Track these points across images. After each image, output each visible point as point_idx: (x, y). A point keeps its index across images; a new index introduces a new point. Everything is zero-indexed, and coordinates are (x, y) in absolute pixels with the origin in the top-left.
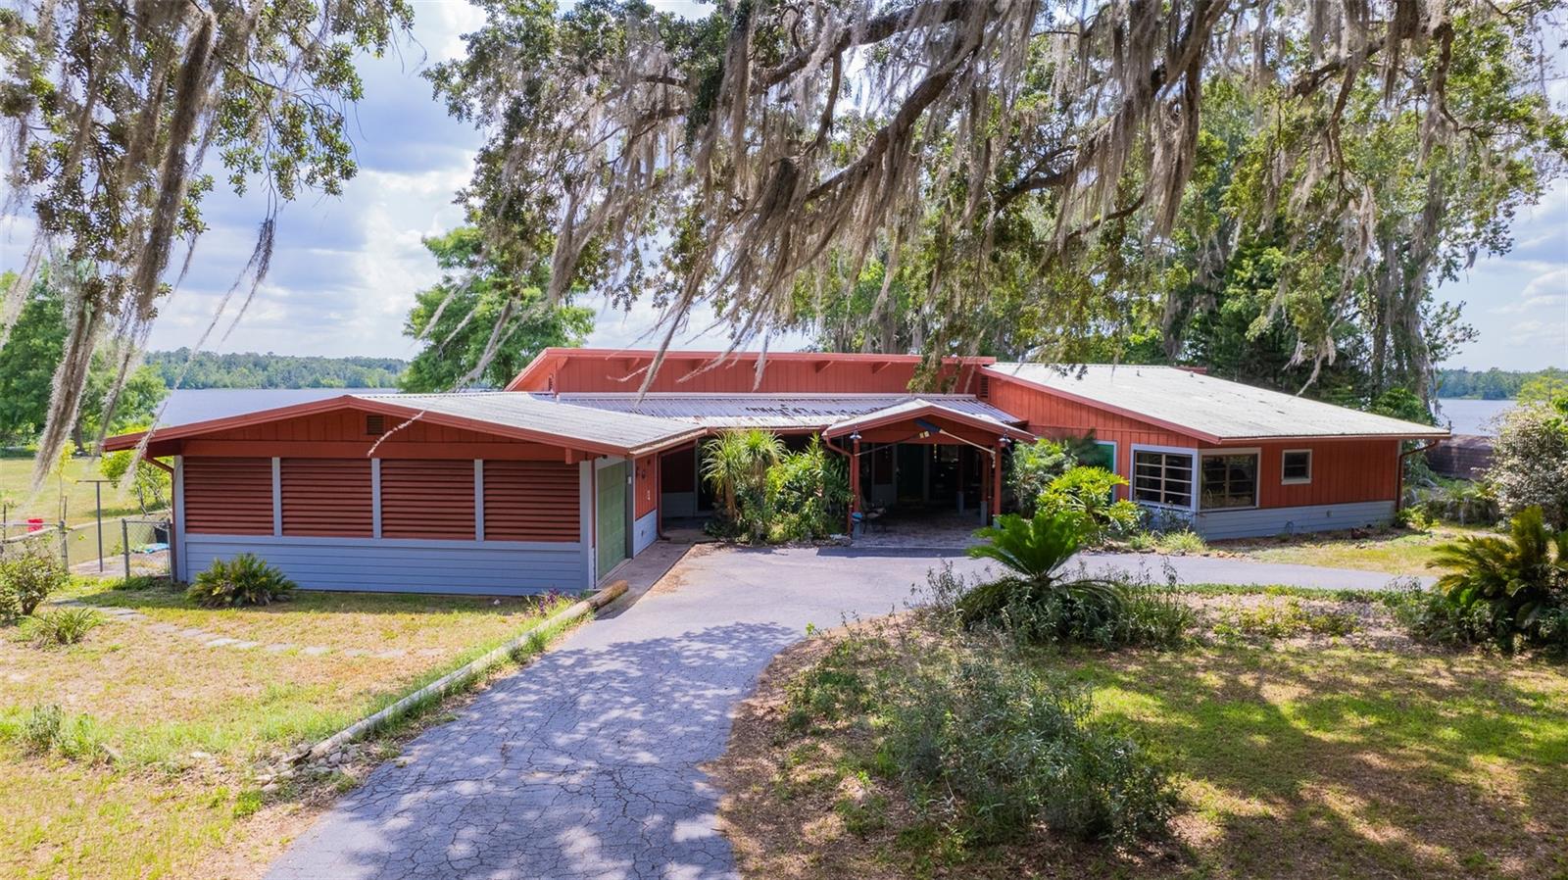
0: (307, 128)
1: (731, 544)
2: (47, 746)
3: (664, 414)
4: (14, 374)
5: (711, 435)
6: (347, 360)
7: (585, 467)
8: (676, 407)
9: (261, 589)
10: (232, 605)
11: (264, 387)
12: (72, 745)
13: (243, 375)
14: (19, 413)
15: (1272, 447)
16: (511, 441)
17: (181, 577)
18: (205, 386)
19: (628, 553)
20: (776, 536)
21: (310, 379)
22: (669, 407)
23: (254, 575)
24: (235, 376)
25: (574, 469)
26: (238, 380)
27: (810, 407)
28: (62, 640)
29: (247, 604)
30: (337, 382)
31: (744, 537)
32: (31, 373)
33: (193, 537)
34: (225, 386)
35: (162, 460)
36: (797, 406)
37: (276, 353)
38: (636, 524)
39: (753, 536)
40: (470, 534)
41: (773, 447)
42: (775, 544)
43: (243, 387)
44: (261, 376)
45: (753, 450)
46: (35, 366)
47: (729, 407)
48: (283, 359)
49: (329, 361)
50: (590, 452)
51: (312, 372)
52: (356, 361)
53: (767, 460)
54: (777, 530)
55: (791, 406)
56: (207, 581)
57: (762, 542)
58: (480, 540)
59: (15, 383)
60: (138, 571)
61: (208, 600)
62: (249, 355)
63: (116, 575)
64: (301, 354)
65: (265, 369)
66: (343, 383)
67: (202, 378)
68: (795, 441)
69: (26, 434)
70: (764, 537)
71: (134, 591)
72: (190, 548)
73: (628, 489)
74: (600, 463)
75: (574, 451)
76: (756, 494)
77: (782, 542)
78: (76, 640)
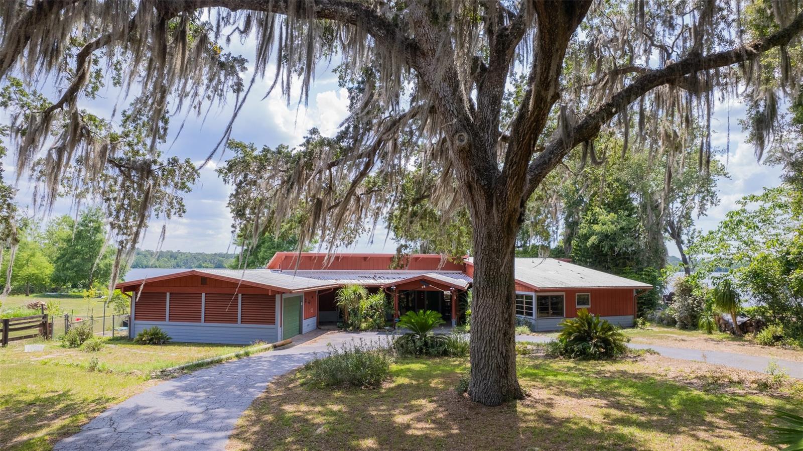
0: (174, 201)
1: (346, 331)
2: (94, 370)
3: (324, 279)
4: (68, 261)
5: (340, 287)
6: (215, 254)
7: (278, 297)
8: (329, 276)
9: (159, 339)
10: (149, 344)
11: (174, 268)
12: (101, 369)
13: (166, 262)
14: (68, 278)
15: (571, 292)
16: (252, 287)
17: (132, 337)
18: (146, 267)
19: (300, 332)
20: (363, 328)
21: (197, 264)
22: (326, 276)
23: (157, 334)
24: (161, 263)
25: (273, 298)
26: (162, 263)
27: (385, 276)
28: (94, 349)
29: (154, 344)
30: (210, 265)
31: (351, 328)
32: (75, 261)
33: (137, 322)
34: (156, 267)
35: (127, 293)
36: (379, 275)
37: (182, 251)
38: (304, 322)
39: (354, 327)
40: (236, 322)
41: (363, 292)
42: (362, 330)
43: (164, 267)
44: (173, 262)
45: (355, 292)
46: (76, 258)
47: (352, 276)
48: (185, 253)
49: (207, 255)
50: (281, 292)
51: (198, 260)
52: (220, 255)
53: (360, 297)
54: (364, 325)
55: (378, 276)
56: (141, 335)
57: (357, 329)
58: (239, 324)
59: (67, 265)
60: (117, 335)
61: (141, 342)
62: (168, 251)
63: (109, 335)
64: (194, 251)
65: (175, 258)
66: (213, 266)
67: (145, 263)
68: (373, 290)
69: (67, 288)
70: (358, 328)
71: (115, 340)
72: (136, 326)
73: (301, 307)
74: (284, 296)
75: (272, 291)
76: (355, 312)
77: (365, 330)
78: (98, 350)
